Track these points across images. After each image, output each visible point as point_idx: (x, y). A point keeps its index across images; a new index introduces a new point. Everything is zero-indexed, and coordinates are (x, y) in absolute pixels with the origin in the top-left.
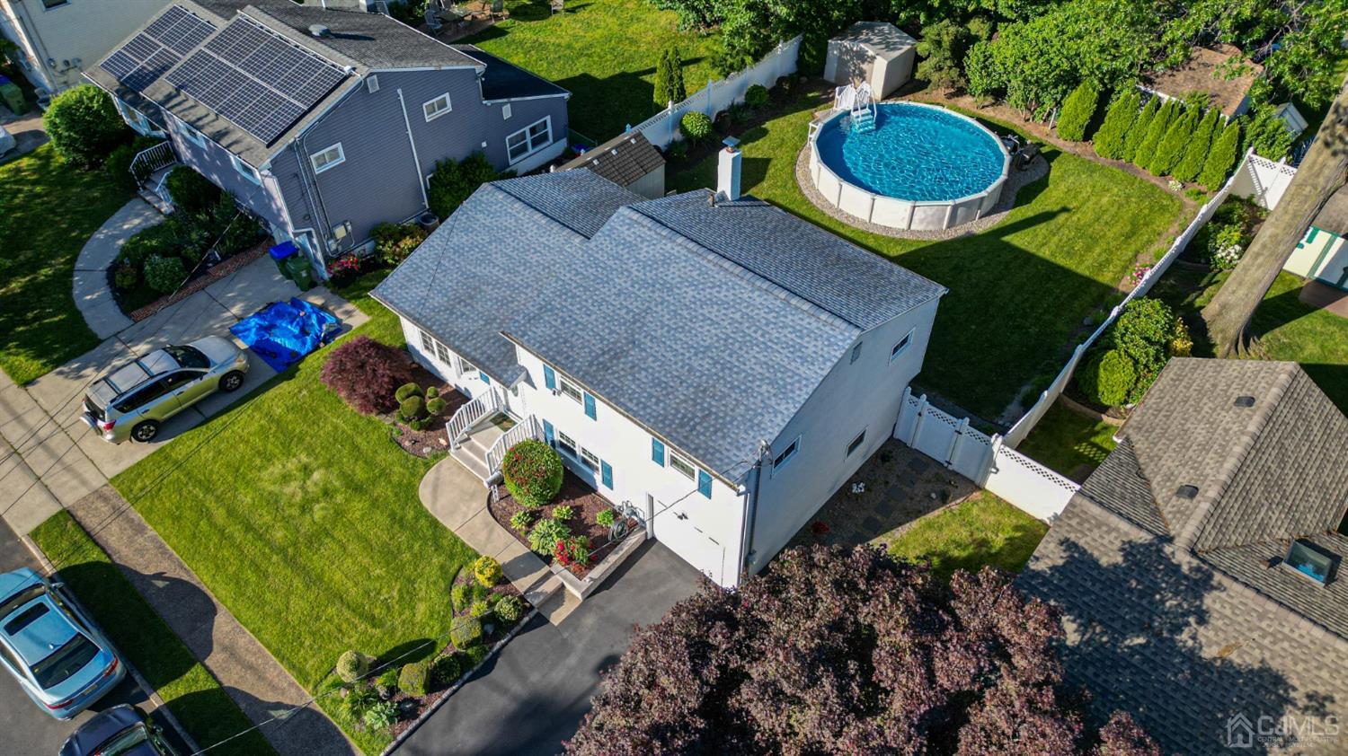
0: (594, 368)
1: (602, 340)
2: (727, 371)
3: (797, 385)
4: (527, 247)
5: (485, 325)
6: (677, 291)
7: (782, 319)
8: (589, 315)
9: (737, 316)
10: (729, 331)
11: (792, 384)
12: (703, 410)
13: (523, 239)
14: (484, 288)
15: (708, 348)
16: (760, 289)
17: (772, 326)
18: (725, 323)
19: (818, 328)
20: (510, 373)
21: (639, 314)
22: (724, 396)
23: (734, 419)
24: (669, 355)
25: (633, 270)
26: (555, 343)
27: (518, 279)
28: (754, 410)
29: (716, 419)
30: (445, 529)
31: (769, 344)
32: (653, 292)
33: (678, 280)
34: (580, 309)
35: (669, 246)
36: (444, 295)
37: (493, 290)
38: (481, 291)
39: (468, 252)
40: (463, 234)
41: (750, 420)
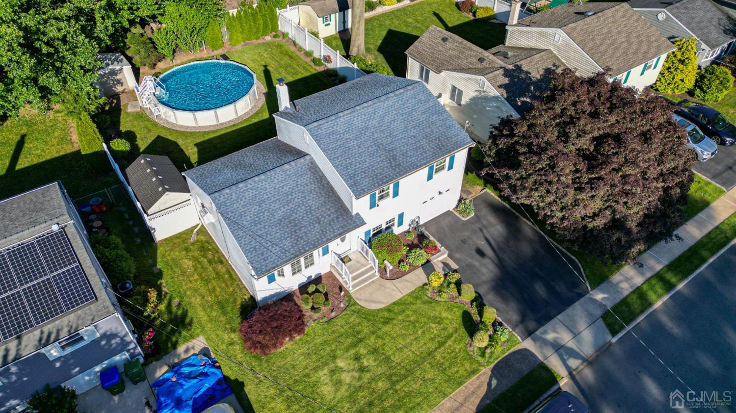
0: (397, 169)
1: (382, 161)
2: (420, 126)
4: (276, 190)
5: (319, 224)
6: (370, 126)
7: (404, 100)
8: (366, 161)
9: (394, 112)
10: (401, 118)
12: (436, 140)
13: (268, 190)
14: (292, 218)
15: (406, 127)
16: (385, 100)
17: (405, 104)
20: (357, 220)
22: (432, 131)
23: (444, 132)
24: (403, 141)
25: (348, 137)
27: (296, 199)
28: (443, 124)
29: (441, 137)
30: (400, 299)
31: (413, 108)
32: (365, 135)
33: (363, 124)
34: (360, 164)
35: (342, 120)
36: (285, 239)
37: (296, 214)
38: (294, 220)
39: (260, 219)
40: (243, 218)
41: (447, 127)
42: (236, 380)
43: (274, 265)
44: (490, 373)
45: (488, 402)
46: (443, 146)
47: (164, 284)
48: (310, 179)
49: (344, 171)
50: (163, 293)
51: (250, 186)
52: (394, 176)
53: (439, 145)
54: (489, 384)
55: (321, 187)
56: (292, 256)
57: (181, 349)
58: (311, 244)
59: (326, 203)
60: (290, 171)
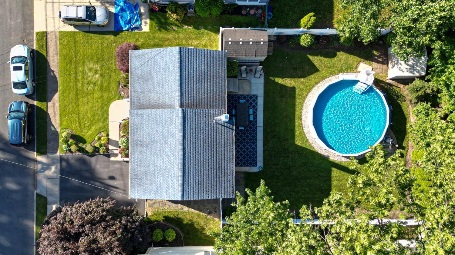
1: (143, 138)
2: (153, 175)
3: (159, 195)
4: (167, 81)
5: (141, 92)
6: (166, 145)
7: (174, 179)
8: (147, 129)
9: (169, 167)
10: (163, 168)
11: (159, 193)
12: (141, 177)
13: (169, 77)
14: (150, 81)
15: (156, 166)
16: (179, 167)
17: (171, 177)
18: (165, 165)
19: (176, 189)
21: (155, 141)
22: (147, 179)
23: (143, 186)
24: (149, 158)
25: (165, 129)
26: (135, 126)
27: (158, 88)
28: (148, 189)
29: (141, 182)
30: (108, 119)
31: (166, 180)
32: (163, 139)
33: (169, 143)
34: (147, 124)
35: (177, 132)
36: (141, 72)
37: (151, 84)
38: (148, 81)
39: (156, 65)
40: (160, 58)
41: (145, 190)
42: (119, 34)
43: (132, 60)
44: (57, 130)
45: (48, 120)
46: (136, 178)
47: (189, 28)
48: (166, 102)
49: (147, 113)
50: (184, 25)
51: (176, 69)
52: (132, 138)
53: (138, 176)
54: (53, 126)
55: (159, 105)
56: (132, 71)
57: (148, 21)
58: (133, 83)
59: (150, 102)
60: (175, 94)
